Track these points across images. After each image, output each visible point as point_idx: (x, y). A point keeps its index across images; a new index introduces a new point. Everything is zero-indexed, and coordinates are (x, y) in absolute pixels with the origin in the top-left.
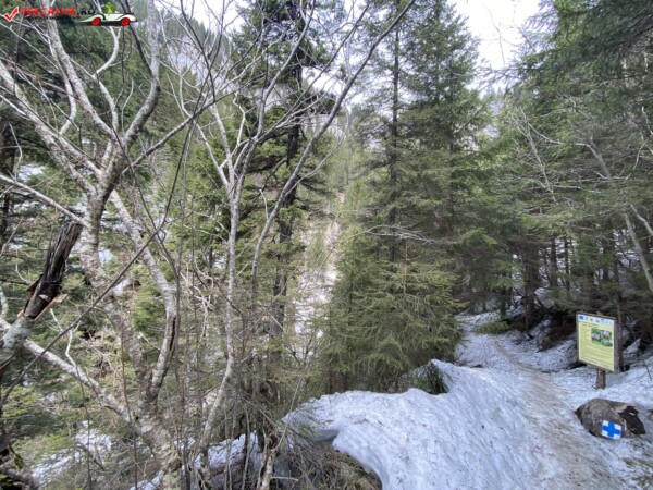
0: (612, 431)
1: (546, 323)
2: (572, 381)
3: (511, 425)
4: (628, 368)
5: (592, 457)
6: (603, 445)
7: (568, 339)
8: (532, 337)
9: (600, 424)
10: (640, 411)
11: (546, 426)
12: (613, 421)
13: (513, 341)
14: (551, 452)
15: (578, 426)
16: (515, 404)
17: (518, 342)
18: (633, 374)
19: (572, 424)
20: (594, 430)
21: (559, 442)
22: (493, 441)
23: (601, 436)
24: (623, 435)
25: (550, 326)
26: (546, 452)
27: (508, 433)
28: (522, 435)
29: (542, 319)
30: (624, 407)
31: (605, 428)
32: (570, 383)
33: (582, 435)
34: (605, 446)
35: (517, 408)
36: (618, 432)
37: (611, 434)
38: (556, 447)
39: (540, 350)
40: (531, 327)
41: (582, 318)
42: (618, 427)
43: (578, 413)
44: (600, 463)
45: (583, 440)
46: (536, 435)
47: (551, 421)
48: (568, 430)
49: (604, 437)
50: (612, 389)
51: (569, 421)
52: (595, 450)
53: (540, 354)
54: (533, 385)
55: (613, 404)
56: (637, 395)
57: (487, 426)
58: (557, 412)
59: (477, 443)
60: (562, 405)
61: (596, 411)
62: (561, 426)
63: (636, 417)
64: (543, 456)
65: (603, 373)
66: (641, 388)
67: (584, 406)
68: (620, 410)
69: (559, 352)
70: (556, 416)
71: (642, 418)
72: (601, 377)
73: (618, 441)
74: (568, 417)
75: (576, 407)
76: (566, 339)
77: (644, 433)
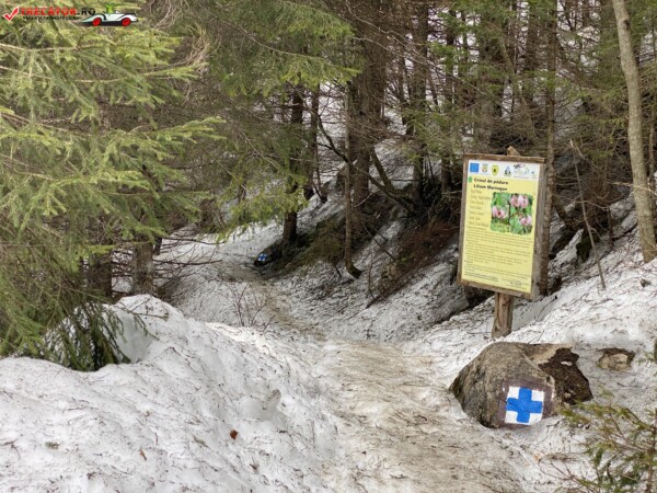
0: (524, 406)
1: (391, 232)
2: (445, 340)
3: (306, 433)
4: (558, 284)
5: (487, 464)
6: (507, 442)
7: (437, 262)
8: (357, 273)
9: (502, 397)
10: (582, 354)
11: (386, 425)
12: (528, 385)
13: (312, 291)
14: (398, 473)
15: (455, 414)
16: (315, 392)
17: (325, 291)
19: (442, 413)
20: (487, 417)
21: (415, 450)
22: (261, 461)
23: (503, 425)
24: (548, 410)
25: (400, 236)
26: (386, 475)
27: (299, 445)
28: (331, 452)
29: (384, 221)
30: (551, 353)
31: (513, 404)
32: (437, 345)
33: (463, 429)
34: (515, 441)
35: (322, 401)
36: (536, 408)
37: (523, 417)
38: (410, 461)
39: (374, 302)
40: (357, 245)
41: (475, 168)
42: (538, 396)
43: (457, 388)
44: (502, 473)
45: (466, 438)
46: (364, 446)
47: (398, 414)
48: (434, 423)
49: (511, 427)
50: (524, 330)
51: (437, 408)
52: (493, 451)
53: (374, 310)
54: (362, 358)
55: (530, 350)
56: (576, 324)
57: (246, 432)
58: (412, 396)
59: (218, 465)
60: (423, 382)
61: (496, 369)
62: (421, 419)
63: (575, 367)
64: (382, 483)
65: (511, 301)
66: (585, 309)
67: (468, 367)
68: (542, 359)
69: (418, 295)
70: (408, 403)
71: (585, 367)
72: (503, 313)
73: (539, 426)
74: (436, 401)
75: (449, 383)
76: (429, 264)
77: (589, 397)
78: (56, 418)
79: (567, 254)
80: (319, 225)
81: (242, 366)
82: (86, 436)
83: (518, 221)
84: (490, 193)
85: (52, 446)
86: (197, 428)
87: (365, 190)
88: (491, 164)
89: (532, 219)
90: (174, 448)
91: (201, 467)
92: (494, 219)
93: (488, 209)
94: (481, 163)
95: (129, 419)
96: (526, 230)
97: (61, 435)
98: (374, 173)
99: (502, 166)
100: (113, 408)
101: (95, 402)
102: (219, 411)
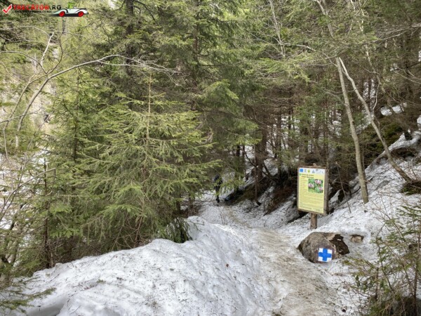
0: (325, 256)
1: (271, 190)
2: (293, 229)
3: (250, 264)
4: (332, 211)
5: (314, 277)
6: (320, 268)
7: (287, 200)
8: (259, 204)
9: (317, 252)
10: (344, 237)
11: (277, 261)
12: (326, 248)
13: (244, 210)
14: (282, 279)
15: (300, 258)
16: (251, 249)
17: (249, 210)
18: (337, 214)
19: (296, 257)
20: (312, 259)
21: (288, 271)
22: (237, 275)
23: (317, 262)
24: (333, 257)
25: (274, 192)
26: (278, 280)
27: (248, 269)
28: (259, 271)
29: (268, 186)
30: (333, 236)
31: (321, 254)
32: (291, 231)
33: (304, 263)
34: (322, 268)
35: (254, 252)
36: (329, 256)
37: (325, 259)
38: (286, 275)
39: (266, 214)
40: (259, 194)
41: (302, 171)
42: (330, 252)
43: (300, 248)
44: (319, 280)
45: (305, 267)
46: (270, 269)
47: (280, 257)
48: (293, 261)
49: (320, 262)
50: (323, 227)
51: (294, 255)
52: (315, 271)
53: (266, 217)
54: (266, 236)
55: (326, 235)
56: (342, 226)
57: (231, 265)
58: (284, 250)
59: (224, 277)
60: (287, 245)
61: (314, 242)
62: (289, 259)
63: (342, 241)
64: (277, 283)
65: (316, 216)
66: (344, 220)
67: (304, 241)
68: (330, 238)
69: (281, 212)
70: (283, 253)
71: (346, 241)
72: (314, 220)
73: (331, 263)
74: (293, 252)
75: (297, 246)
76: (284, 201)
77: (348, 252)
78: (172, 260)
79: (335, 199)
80: (246, 188)
81: (227, 240)
82: (182, 267)
83: (318, 189)
84: (307, 179)
85: (172, 270)
86: (216, 264)
87: (262, 176)
88: (307, 169)
89: (323, 188)
90: (210, 271)
91: (219, 278)
92: (309, 188)
93: (307, 185)
94: (304, 169)
95: (195, 261)
96: (321, 191)
97: (174, 266)
98: (264, 170)
99: (311, 170)
100: (189, 256)
101: (184, 255)
102: (222, 257)
